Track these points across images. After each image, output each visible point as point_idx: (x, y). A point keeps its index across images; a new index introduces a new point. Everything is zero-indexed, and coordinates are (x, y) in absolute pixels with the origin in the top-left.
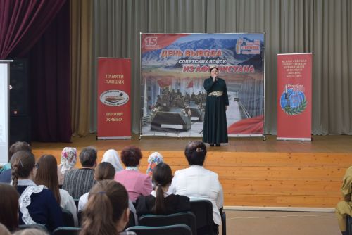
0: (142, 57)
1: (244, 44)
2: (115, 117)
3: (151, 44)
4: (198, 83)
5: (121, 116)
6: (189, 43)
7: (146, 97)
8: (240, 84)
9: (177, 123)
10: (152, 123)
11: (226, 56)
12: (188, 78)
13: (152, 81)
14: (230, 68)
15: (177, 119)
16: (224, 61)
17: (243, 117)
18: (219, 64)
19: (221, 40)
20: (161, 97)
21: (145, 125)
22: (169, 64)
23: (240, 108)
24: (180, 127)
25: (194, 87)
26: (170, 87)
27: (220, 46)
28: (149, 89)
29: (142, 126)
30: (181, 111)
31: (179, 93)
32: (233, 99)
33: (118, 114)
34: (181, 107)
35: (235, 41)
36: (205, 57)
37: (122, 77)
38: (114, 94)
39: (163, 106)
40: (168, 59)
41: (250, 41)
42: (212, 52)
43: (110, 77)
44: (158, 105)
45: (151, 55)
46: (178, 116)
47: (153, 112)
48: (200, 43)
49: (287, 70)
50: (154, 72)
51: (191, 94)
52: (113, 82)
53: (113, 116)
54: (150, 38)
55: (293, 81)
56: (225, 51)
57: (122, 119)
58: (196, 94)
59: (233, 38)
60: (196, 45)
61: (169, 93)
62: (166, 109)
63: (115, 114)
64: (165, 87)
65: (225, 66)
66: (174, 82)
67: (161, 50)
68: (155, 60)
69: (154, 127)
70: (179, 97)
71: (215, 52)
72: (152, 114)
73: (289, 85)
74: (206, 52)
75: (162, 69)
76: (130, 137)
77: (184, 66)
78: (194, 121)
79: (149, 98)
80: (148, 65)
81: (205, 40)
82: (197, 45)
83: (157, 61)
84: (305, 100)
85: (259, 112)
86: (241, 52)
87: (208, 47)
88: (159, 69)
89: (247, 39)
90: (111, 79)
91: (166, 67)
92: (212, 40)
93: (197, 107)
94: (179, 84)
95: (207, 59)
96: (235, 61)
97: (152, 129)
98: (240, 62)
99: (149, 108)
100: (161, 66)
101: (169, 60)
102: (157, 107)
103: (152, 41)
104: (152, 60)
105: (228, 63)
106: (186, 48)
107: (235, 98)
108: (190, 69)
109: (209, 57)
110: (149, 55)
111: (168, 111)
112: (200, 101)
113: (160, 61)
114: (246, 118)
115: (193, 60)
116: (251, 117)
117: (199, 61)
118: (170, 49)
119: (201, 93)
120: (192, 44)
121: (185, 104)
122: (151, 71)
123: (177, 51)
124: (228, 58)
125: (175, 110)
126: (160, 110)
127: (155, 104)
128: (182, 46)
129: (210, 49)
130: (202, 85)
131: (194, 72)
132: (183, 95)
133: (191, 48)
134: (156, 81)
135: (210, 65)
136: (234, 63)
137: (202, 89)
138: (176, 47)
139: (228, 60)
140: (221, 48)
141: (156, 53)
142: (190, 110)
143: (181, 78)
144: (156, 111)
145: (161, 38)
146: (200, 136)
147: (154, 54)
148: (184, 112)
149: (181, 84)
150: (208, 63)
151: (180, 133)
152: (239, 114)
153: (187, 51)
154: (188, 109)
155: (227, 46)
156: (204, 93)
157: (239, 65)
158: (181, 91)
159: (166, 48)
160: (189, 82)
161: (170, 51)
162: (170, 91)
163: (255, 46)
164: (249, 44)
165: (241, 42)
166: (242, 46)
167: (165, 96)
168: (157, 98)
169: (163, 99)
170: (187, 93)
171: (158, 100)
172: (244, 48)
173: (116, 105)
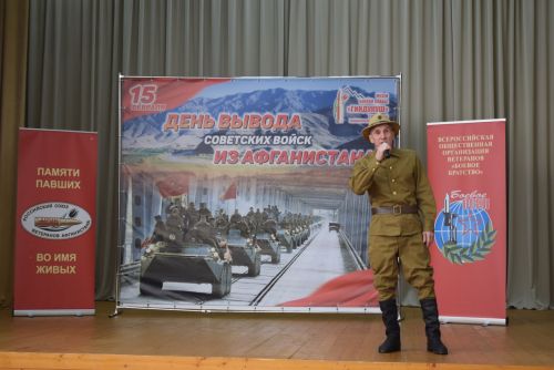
0: (123, 130)
1: (353, 100)
2: (59, 263)
3: (143, 100)
4: (249, 190)
5: (72, 263)
6: (229, 98)
7: (130, 219)
8: (342, 191)
9: (199, 280)
10: (143, 280)
11: (311, 129)
12: (225, 177)
13: (146, 184)
14: (320, 154)
15: (200, 271)
16: (307, 140)
17: (349, 266)
18: (296, 146)
19: (299, 92)
20: (164, 220)
21: (128, 283)
22: (183, 146)
23: (343, 246)
24: (206, 288)
25: (238, 198)
26: (183, 197)
27: (299, 105)
28: (137, 201)
29: (121, 285)
30: (208, 253)
31: (204, 211)
32: (326, 227)
33: (65, 257)
34: (208, 242)
35: (333, 95)
36: (264, 131)
37: (77, 173)
38: (56, 211)
39: (169, 241)
40: (181, 134)
41: (366, 95)
42: (281, 118)
43: (48, 172)
44: (158, 238)
45: (142, 126)
46: (202, 263)
47: (146, 254)
48: (254, 98)
49: (449, 159)
50: (148, 164)
51: (230, 214)
52: (54, 185)
53: (52, 263)
54: (142, 87)
55: (464, 184)
56: (310, 116)
57: (73, 269)
58: (243, 213)
59: (329, 89)
60: (244, 102)
61: (182, 209)
62: (175, 247)
63: (57, 257)
64: (173, 198)
65: (309, 150)
66: (193, 185)
67: (165, 113)
68: (152, 137)
69: (148, 288)
70: (203, 220)
71: (288, 118)
72: (143, 258)
73: (454, 193)
74: (267, 117)
75: (167, 157)
76: (92, 311)
77: (216, 149)
78: (238, 276)
79: (137, 221)
80: (136, 147)
81: (264, 92)
82: (247, 104)
83: (156, 138)
84: (491, 229)
86: (346, 118)
87: (271, 108)
88: (161, 156)
89: (358, 90)
90: (49, 178)
91: (176, 152)
92: (281, 92)
93: (244, 243)
94: (205, 191)
95: (268, 134)
96: (333, 138)
97: (144, 294)
98: (344, 140)
99: (137, 245)
100: (164, 150)
101: (183, 136)
102: (154, 241)
103: (145, 93)
104: (146, 137)
105: (315, 145)
106: (221, 110)
107: (331, 224)
108: (229, 158)
109: (272, 130)
110: (138, 125)
111: (179, 251)
112: (252, 229)
113: (162, 138)
114: (355, 269)
115: (237, 137)
116: (369, 267)
117: (251, 140)
118: (186, 111)
119: (255, 211)
120: (235, 102)
121: (218, 237)
122: (141, 162)
123: (202, 117)
124: (316, 132)
125: (195, 250)
126: (161, 250)
127: (151, 235)
128: (214, 104)
129: (275, 113)
130: (257, 194)
131: (239, 163)
132: (213, 215)
133: (234, 110)
134: (154, 184)
135: (275, 149)
136: (329, 144)
137: (257, 202)
138: (198, 108)
139: (316, 136)
140: (300, 111)
141: (153, 121)
142: (228, 250)
143: (209, 177)
144: (152, 252)
145: (164, 86)
146: (251, 309)
147: (149, 122)
148: (216, 255)
149: (209, 192)
150: (272, 143)
151: (207, 303)
152: (341, 259)
153: (223, 117)
154: (224, 247)
155: (314, 106)
156: (261, 211)
157: (341, 148)
158: (208, 208)
159: (176, 110)
160: (227, 187)
161: (185, 117)
162: (183, 205)
163: (378, 105)
164: (364, 101)
165: (345, 98)
166: (347, 104)
167: (172, 217)
168: (155, 222)
169: (168, 225)
170: (222, 211)
171: (156, 226)
172: (351, 109)
173: (60, 238)
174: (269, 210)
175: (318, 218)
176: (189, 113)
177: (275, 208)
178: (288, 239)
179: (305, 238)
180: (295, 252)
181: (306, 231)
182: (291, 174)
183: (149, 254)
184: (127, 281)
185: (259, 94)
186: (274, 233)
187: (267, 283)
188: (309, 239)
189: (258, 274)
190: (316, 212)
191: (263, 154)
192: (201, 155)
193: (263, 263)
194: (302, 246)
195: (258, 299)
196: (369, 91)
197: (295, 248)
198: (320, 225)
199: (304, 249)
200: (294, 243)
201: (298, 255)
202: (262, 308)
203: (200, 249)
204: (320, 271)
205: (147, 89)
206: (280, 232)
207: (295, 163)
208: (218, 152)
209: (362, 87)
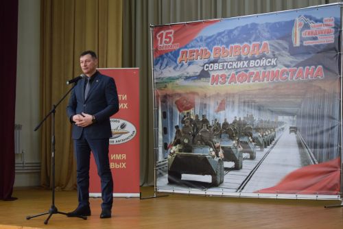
0: (154, 65)
1: (306, 26)
2: (114, 161)
3: (166, 42)
4: (233, 102)
5: (123, 161)
6: (219, 34)
7: (160, 129)
8: (299, 100)
9: (204, 173)
10: (170, 173)
11: (276, 53)
12: (218, 95)
13: (169, 103)
14: (283, 72)
15: (202, 166)
16: (273, 62)
17: (305, 162)
18: (265, 67)
19: (267, 25)
20: (181, 129)
21: (161, 175)
22: (191, 74)
23: (300, 145)
24: (207, 179)
25: (227, 110)
26: (192, 111)
27: (267, 35)
28: (164, 115)
30: (208, 152)
31: (205, 121)
32: (288, 130)
33: (118, 157)
34: (208, 144)
35: (292, 23)
36: (244, 57)
37: (125, 97)
39: (184, 144)
40: (189, 65)
41: (317, 21)
42: (254, 46)
44: (177, 142)
45: (166, 61)
46: (205, 160)
47: (171, 154)
48: (236, 33)
50: (170, 88)
51: (222, 122)
54: (164, 32)
56: (275, 42)
57: (124, 165)
58: (230, 121)
59: (289, 19)
60: (229, 37)
61: (191, 120)
62: (188, 148)
63: (113, 157)
64: (186, 112)
65: (275, 70)
66: (198, 101)
67: (179, 50)
68: (171, 69)
69: (173, 179)
70: (205, 128)
71: (260, 45)
72: (169, 157)
74: (244, 47)
75: (181, 82)
76: (138, 195)
77: (212, 74)
78: (228, 169)
79: (165, 131)
80: (162, 76)
81: (243, 27)
82: (231, 38)
83: (174, 68)
85: (332, 152)
86: (301, 41)
87: (248, 39)
88: (178, 82)
89: (311, 18)
91: (187, 78)
92: (254, 26)
93: (231, 144)
94: (205, 106)
95: (246, 59)
96: (291, 59)
97: (171, 182)
98: (300, 59)
99: (166, 147)
100: (180, 77)
104: (168, 68)
105: (279, 65)
106: (214, 44)
107: (291, 128)
108: (220, 80)
109: (249, 56)
110: (163, 60)
111: (190, 151)
112: (236, 133)
113: (178, 69)
114: (309, 163)
115: (225, 64)
116: (319, 163)
117: (235, 65)
118: (192, 47)
119: (238, 119)
120: (223, 37)
121: (215, 140)
122: (166, 87)
123: (202, 50)
124: (280, 55)
125: (200, 150)
126: (180, 151)
127: (173, 140)
128: (209, 40)
129: (250, 42)
130: (239, 106)
131: (227, 83)
132: (211, 124)
133: (223, 43)
134: (174, 102)
135: (251, 70)
136: (289, 64)
137: (239, 112)
138: (200, 43)
139: (280, 58)
140: (268, 39)
141: (172, 56)
142: (221, 150)
143: (208, 95)
144: (174, 152)
145: (179, 30)
146: (237, 194)
147: (170, 58)
148: (214, 153)
149: (207, 106)
150: (249, 66)
151: (209, 190)
152: (299, 156)
153: (216, 49)
154: (218, 148)
155: (278, 34)
156: (242, 119)
157: (297, 66)
158: (207, 118)
159: (186, 47)
160: (219, 102)
161: (191, 52)
162: (192, 117)
163: (326, 28)
164: (315, 26)
165: (300, 25)
166: (302, 30)
167: (186, 127)
168: (175, 130)
169: (184, 132)
170: (216, 120)
171: (176, 133)
172: (305, 34)
173: (115, 143)
174: (247, 118)
175: (282, 123)
176: (193, 49)
177: (252, 117)
178: (261, 140)
179: (272, 139)
180: (266, 150)
181: (273, 133)
182: (262, 89)
183: (173, 154)
184: (160, 174)
185: (239, 29)
186: (251, 136)
187: (248, 175)
188: (275, 139)
189: (241, 168)
190: (280, 118)
191: (243, 75)
192: (202, 79)
193: (244, 159)
194: (271, 146)
195: (241, 187)
196: (318, 18)
197: (266, 147)
198: (283, 129)
199: (272, 147)
200: (265, 143)
201: (268, 153)
202: (244, 194)
203: (204, 149)
204: (284, 165)
205: (167, 33)
206: (255, 135)
207: (265, 81)
208: (213, 76)
209: (313, 15)
